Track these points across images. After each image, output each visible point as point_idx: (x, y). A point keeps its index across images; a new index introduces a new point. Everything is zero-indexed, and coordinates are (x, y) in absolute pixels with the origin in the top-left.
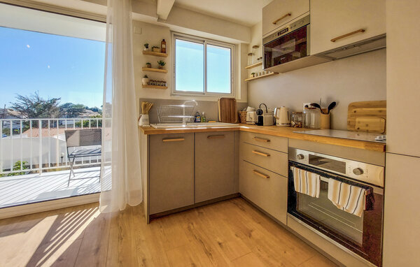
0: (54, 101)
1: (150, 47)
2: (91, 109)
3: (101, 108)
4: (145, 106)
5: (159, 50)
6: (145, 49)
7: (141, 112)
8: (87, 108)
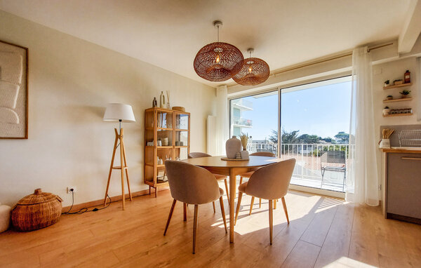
0: (294, 133)
1: (391, 82)
2: (324, 140)
3: (334, 139)
4: (386, 132)
5: (401, 82)
6: (386, 85)
7: (381, 137)
8: (320, 139)
